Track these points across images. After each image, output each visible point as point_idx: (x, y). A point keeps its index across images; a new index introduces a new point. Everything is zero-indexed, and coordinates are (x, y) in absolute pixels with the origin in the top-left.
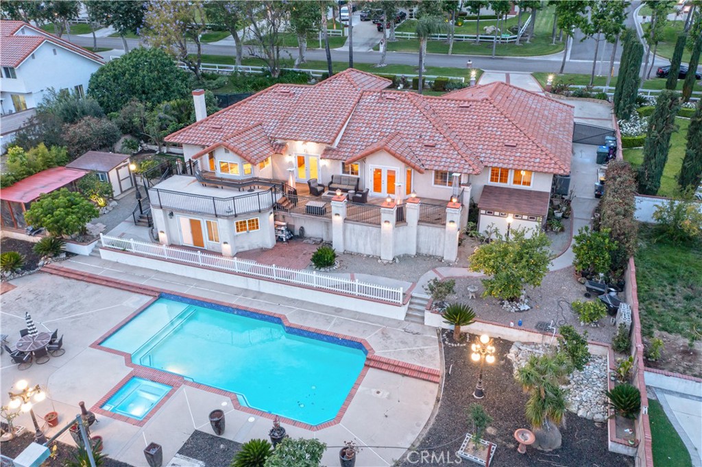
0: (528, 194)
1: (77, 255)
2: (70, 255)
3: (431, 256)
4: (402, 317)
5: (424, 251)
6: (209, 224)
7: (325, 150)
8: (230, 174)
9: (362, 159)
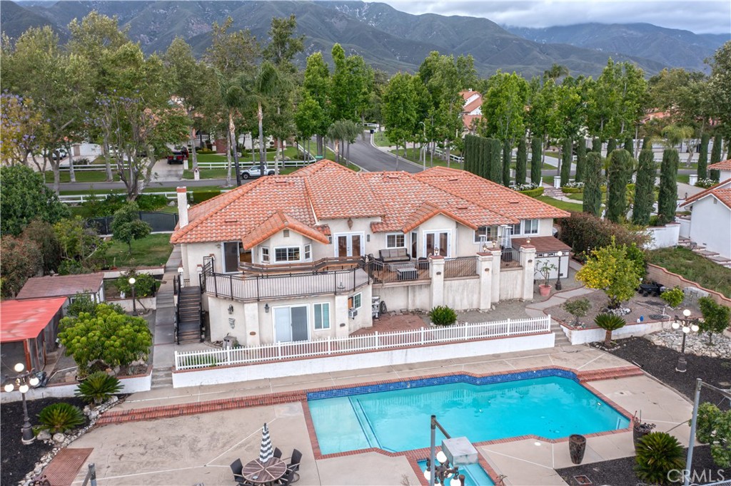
1: (129, 395)
2: (123, 397)
3: (510, 300)
4: (552, 345)
5: (503, 298)
6: (318, 308)
7: (372, 225)
8: (287, 262)
9: (416, 227)
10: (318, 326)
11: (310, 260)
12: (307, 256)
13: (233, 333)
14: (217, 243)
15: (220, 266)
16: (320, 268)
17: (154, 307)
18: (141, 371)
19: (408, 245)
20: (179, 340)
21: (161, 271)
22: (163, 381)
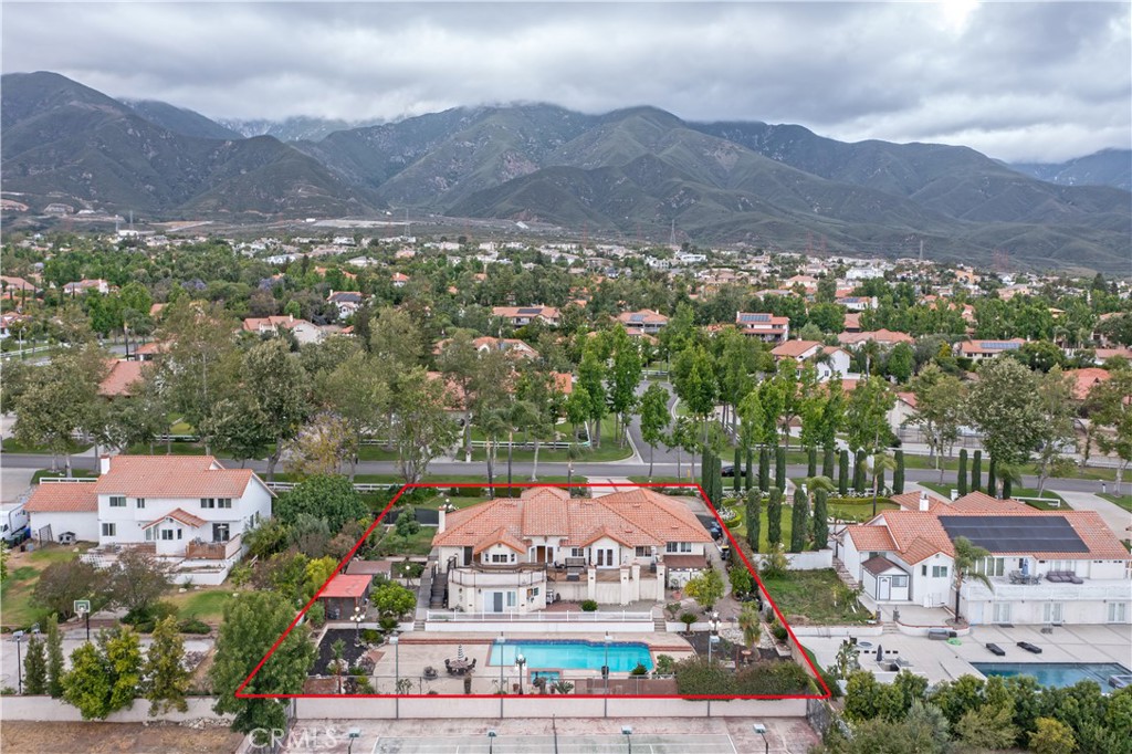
0: (692, 557)
1: (403, 631)
2: (400, 632)
3: (646, 599)
4: (653, 630)
5: (643, 598)
6: (509, 594)
7: (561, 541)
8: (499, 563)
9: (590, 544)
10: (509, 604)
11: (515, 563)
12: (513, 560)
13: (461, 604)
14: (460, 547)
15: (461, 561)
16: (520, 568)
17: (419, 584)
18: (409, 620)
19: (586, 556)
20: (431, 605)
21: (425, 559)
22: (421, 626)
